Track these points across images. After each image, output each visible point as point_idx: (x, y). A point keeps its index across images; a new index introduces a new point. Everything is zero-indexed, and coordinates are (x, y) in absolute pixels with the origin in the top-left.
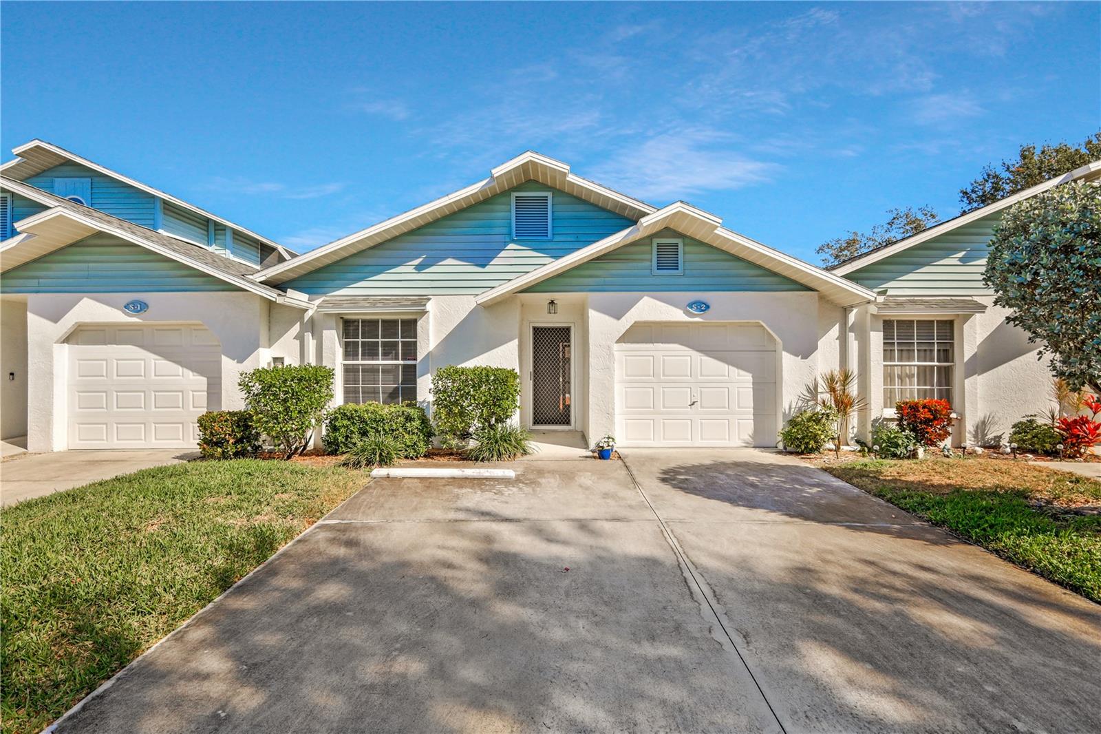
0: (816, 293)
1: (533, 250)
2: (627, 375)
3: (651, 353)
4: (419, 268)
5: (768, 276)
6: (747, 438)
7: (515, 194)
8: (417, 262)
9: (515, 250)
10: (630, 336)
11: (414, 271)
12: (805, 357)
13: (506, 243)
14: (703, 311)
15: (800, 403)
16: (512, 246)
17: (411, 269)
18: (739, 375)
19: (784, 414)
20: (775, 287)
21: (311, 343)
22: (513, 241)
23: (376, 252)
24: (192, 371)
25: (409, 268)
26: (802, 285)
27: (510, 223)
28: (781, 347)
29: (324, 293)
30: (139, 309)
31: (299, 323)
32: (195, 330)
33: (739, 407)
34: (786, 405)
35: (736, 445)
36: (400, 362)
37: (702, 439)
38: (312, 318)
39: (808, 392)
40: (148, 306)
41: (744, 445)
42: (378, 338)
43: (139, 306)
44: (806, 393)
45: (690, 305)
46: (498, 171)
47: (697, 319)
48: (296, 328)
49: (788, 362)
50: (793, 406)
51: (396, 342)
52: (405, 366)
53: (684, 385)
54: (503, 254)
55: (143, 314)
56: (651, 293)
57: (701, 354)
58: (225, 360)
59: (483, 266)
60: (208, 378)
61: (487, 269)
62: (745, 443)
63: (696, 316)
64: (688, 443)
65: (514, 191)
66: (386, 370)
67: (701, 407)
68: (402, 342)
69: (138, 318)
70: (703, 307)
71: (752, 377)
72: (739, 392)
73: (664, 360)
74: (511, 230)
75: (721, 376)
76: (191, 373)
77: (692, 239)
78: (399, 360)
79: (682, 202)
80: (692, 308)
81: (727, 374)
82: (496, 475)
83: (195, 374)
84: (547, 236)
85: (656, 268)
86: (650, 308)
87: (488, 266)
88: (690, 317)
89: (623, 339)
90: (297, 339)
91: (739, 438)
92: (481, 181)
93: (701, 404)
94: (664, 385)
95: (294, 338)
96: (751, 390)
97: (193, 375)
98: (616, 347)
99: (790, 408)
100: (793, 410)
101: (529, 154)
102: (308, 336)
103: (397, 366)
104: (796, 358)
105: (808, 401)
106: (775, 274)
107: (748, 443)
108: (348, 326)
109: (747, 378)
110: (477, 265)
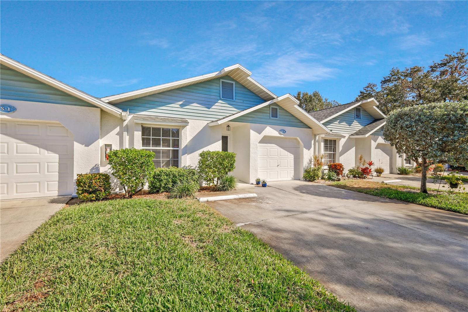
0: (311, 129)
1: (228, 104)
4: (182, 106)
5: (300, 122)
6: (292, 177)
7: (221, 80)
8: (181, 103)
9: (221, 103)
10: (262, 141)
11: (179, 107)
12: (309, 149)
13: (218, 100)
14: (284, 133)
16: (220, 101)
17: (178, 106)
19: (304, 168)
20: (302, 126)
21: (126, 138)
22: (221, 99)
23: (161, 96)
24: (47, 150)
26: (308, 126)
27: (220, 92)
28: (303, 147)
29: (134, 113)
30: (9, 110)
31: (119, 127)
32: (49, 126)
36: (171, 148)
38: (127, 125)
40: (16, 109)
42: (160, 137)
43: (9, 108)
44: (309, 162)
47: (282, 136)
48: (118, 129)
49: (305, 152)
50: (306, 166)
51: (169, 139)
52: (174, 151)
54: (217, 104)
55: (11, 114)
56: (270, 125)
57: (280, 148)
58: (76, 145)
59: (209, 108)
60: (59, 155)
61: (211, 110)
63: (282, 134)
65: (221, 79)
66: (164, 152)
68: (172, 139)
69: (7, 116)
70: (284, 131)
71: (294, 156)
74: (220, 95)
76: (46, 152)
77: (281, 107)
78: (170, 147)
79: (289, 94)
80: (281, 131)
82: (251, 196)
83: (49, 152)
84: (233, 99)
85: (271, 116)
86: (269, 131)
87: (211, 109)
88: (280, 135)
89: (260, 142)
90: (118, 135)
92: (216, 72)
95: (116, 135)
96: (293, 161)
97: (48, 153)
98: (258, 145)
99: (305, 166)
101: (238, 64)
102: (125, 134)
103: (170, 150)
104: (307, 150)
105: (310, 164)
106: (302, 122)
108: (145, 130)
110: (207, 108)
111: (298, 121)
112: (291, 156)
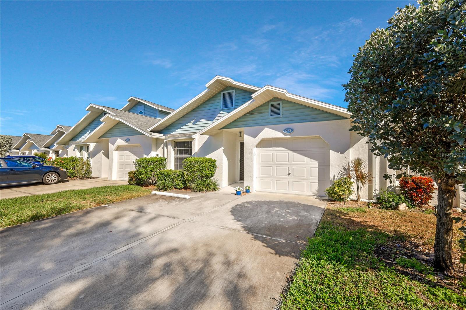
2: (261, 161)
3: (271, 152)
4: (194, 123)
6: (315, 191)
8: (193, 121)
10: (261, 145)
12: (342, 152)
13: (220, 111)
14: (290, 132)
15: (339, 176)
16: (221, 112)
18: (311, 162)
19: (331, 181)
21: (166, 150)
22: (222, 110)
25: (191, 123)
27: (221, 104)
28: (330, 148)
31: (162, 144)
33: (311, 177)
34: (332, 177)
35: (310, 194)
36: (189, 156)
37: (293, 190)
38: (166, 142)
39: (344, 170)
40: (130, 140)
41: (313, 195)
42: (183, 148)
43: (128, 140)
44: (343, 171)
45: (284, 130)
46: (207, 85)
47: (288, 136)
48: (162, 146)
49: (333, 155)
50: (336, 177)
53: (285, 166)
54: (219, 115)
56: (268, 126)
59: (212, 120)
62: (313, 194)
63: (287, 135)
64: (287, 192)
67: (293, 176)
68: (189, 149)
70: (290, 130)
71: (318, 162)
72: (311, 169)
73: (277, 155)
74: (221, 106)
75: (303, 162)
79: (268, 85)
81: (305, 161)
85: (270, 115)
86: (268, 133)
87: (214, 120)
88: (285, 136)
89: (258, 146)
91: (311, 192)
93: (293, 174)
94: (277, 165)
96: (317, 168)
98: (255, 149)
99: (334, 178)
100: (335, 179)
101: (217, 76)
104: (337, 153)
105: (344, 175)
107: (315, 194)
108: (176, 144)
109: (316, 163)
110: (210, 120)
111: (318, 112)
112: (312, 162)
